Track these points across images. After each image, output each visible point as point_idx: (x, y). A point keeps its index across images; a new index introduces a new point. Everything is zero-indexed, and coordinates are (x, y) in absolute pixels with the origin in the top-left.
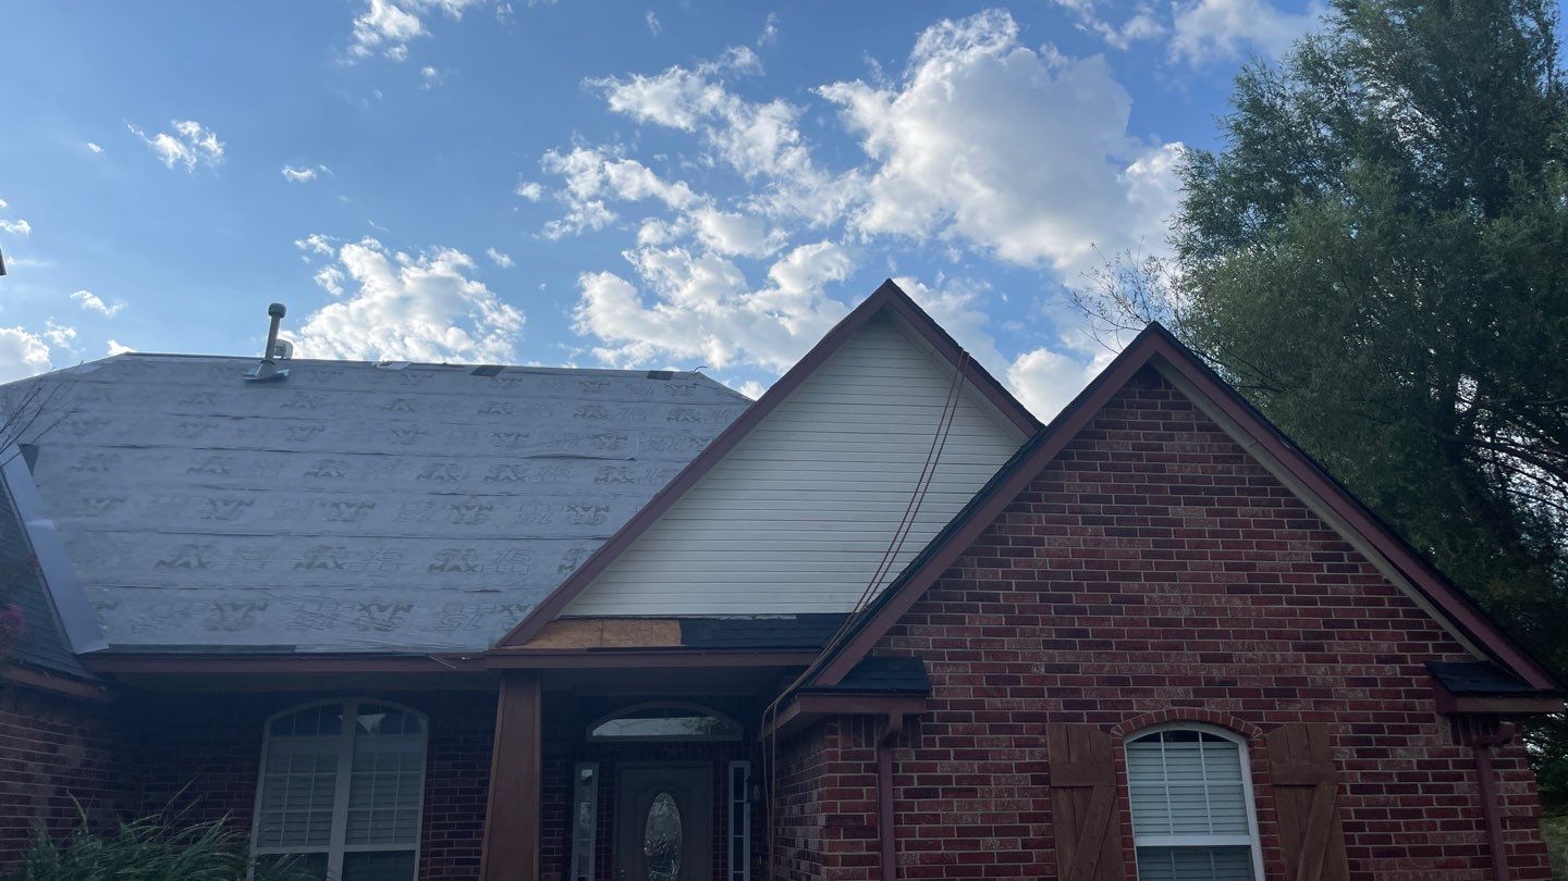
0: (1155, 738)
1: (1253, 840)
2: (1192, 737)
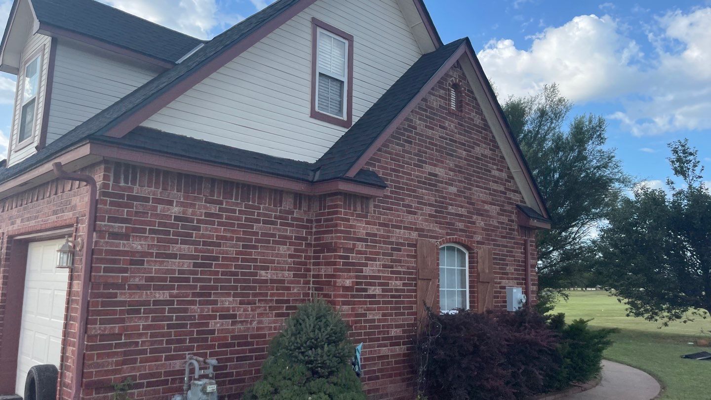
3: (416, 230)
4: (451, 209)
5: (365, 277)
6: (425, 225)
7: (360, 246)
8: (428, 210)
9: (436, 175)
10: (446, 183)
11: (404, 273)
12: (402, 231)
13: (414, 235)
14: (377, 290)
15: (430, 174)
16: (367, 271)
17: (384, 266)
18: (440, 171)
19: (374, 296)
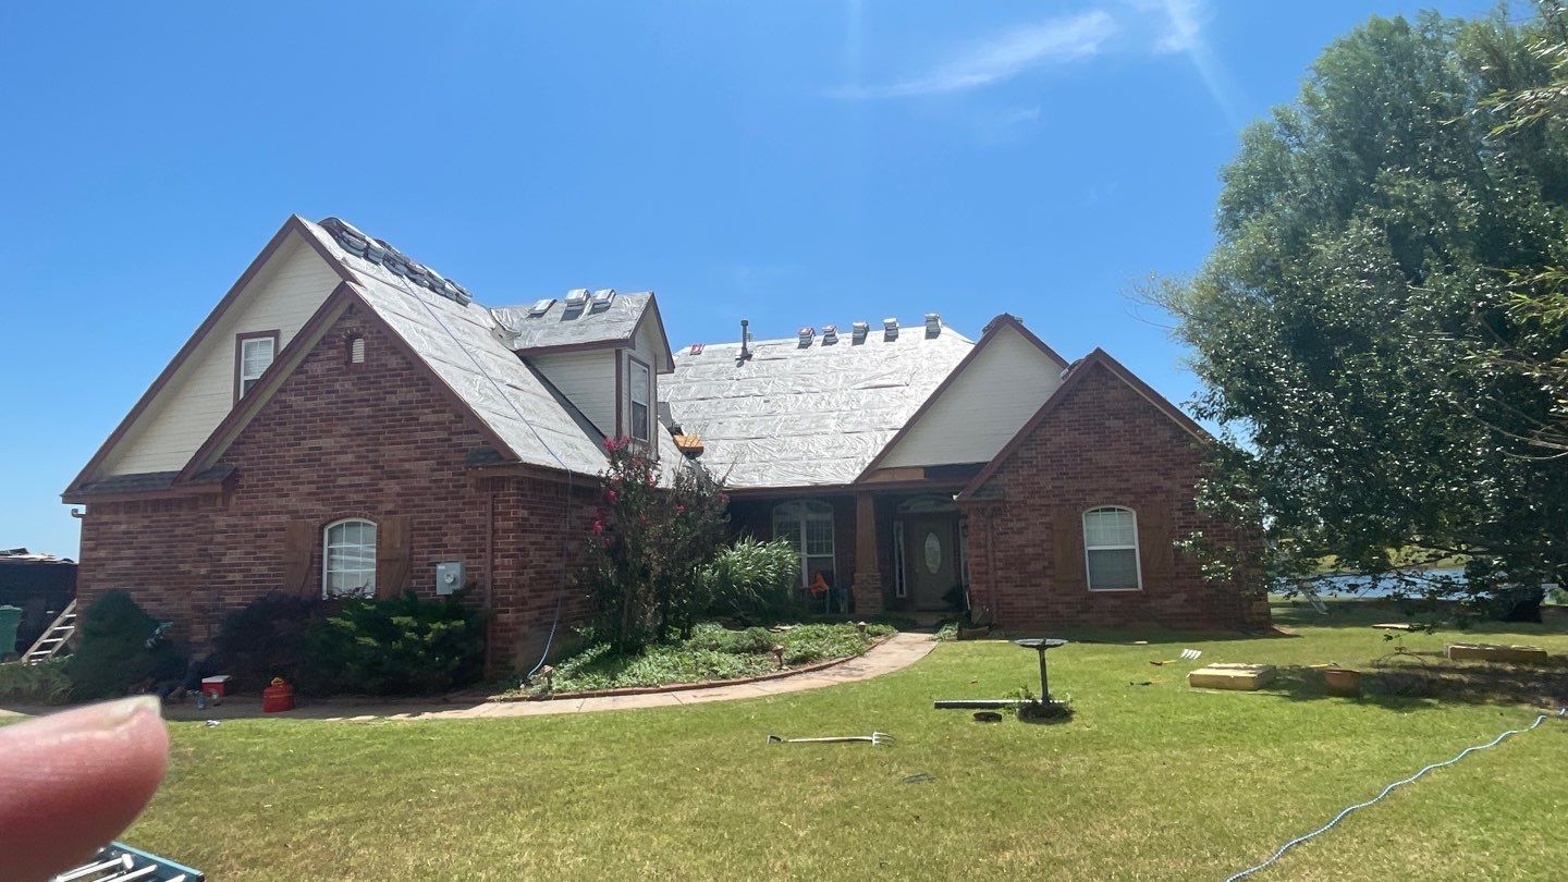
0: (1098, 511)
1: (1136, 547)
2: (1113, 510)
3: (288, 512)
4: (341, 481)
5: (224, 565)
6: (301, 506)
7: (219, 538)
8: (305, 489)
9: (320, 448)
10: (338, 453)
11: (271, 558)
12: (269, 517)
13: (284, 518)
14: (238, 577)
15: (310, 449)
16: (226, 560)
17: (247, 553)
18: (326, 443)
19: (233, 582)
